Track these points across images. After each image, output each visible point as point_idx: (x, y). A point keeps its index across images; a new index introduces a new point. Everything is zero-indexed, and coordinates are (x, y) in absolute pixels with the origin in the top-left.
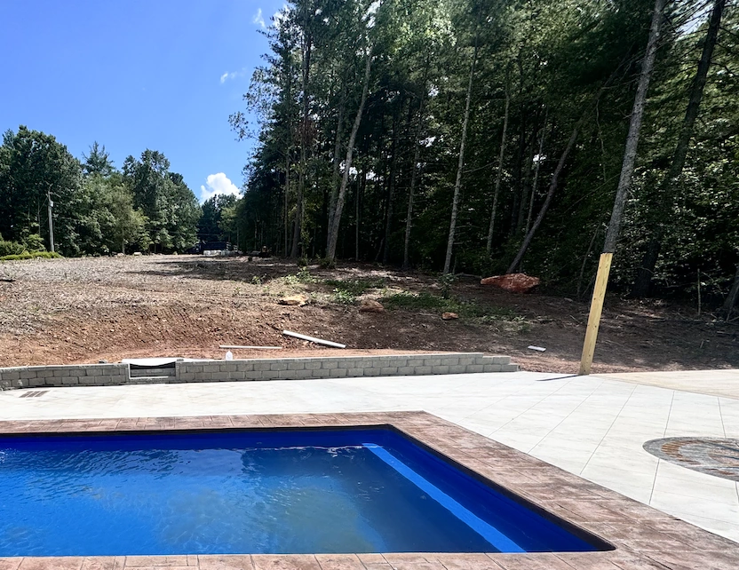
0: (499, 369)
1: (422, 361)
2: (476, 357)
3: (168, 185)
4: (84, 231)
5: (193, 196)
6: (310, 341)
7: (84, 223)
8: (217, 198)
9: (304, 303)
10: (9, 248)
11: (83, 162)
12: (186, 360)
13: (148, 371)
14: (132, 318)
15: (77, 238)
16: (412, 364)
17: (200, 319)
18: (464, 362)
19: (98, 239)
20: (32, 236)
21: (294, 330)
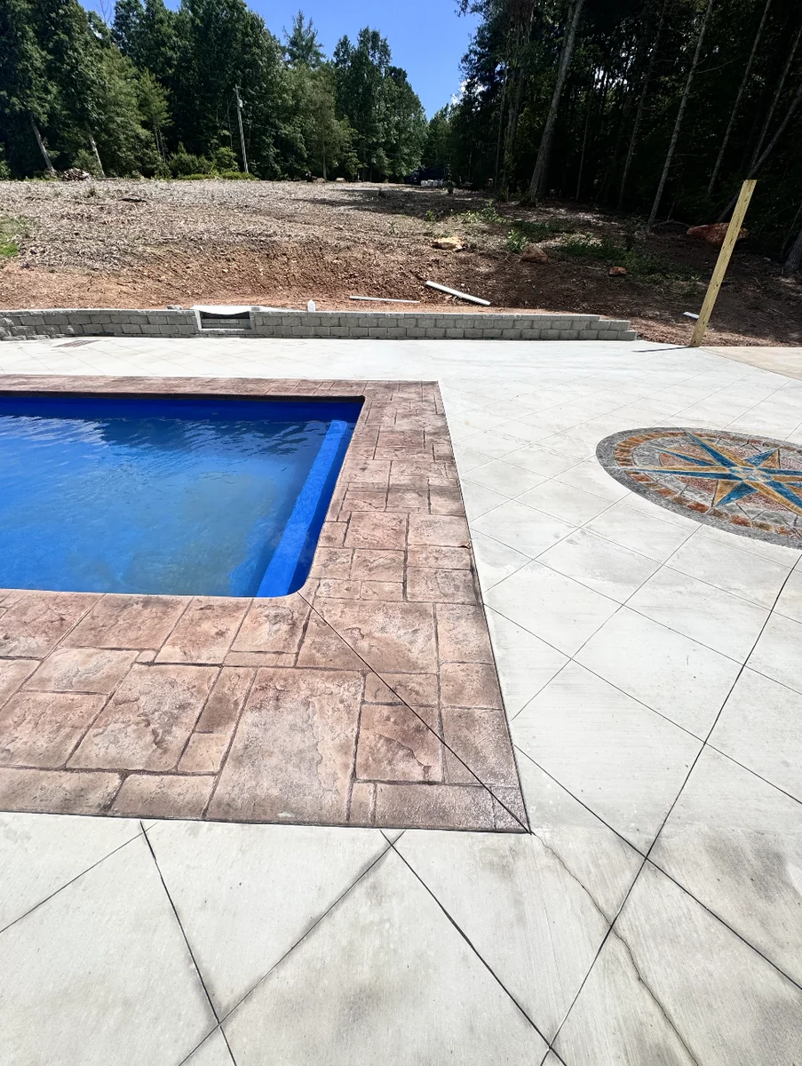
0: (615, 337)
1: (529, 323)
2: (591, 321)
3: (388, 85)
4: (285, 145)
5: (418, 104)
6: (454, 296)
7: (285, 134)
8: (450, 109)
9: (460, 247)
10: (194, 165)
11: (285, 43)
12: (263, 309)
13: (222, 321)
14: (255, 256)
15: (277, 155)
16: (518, 325)
17: (335, 261)
18: (577, 326)
19: (302, 158)
20: (222, 149)
21: (440, 281)
